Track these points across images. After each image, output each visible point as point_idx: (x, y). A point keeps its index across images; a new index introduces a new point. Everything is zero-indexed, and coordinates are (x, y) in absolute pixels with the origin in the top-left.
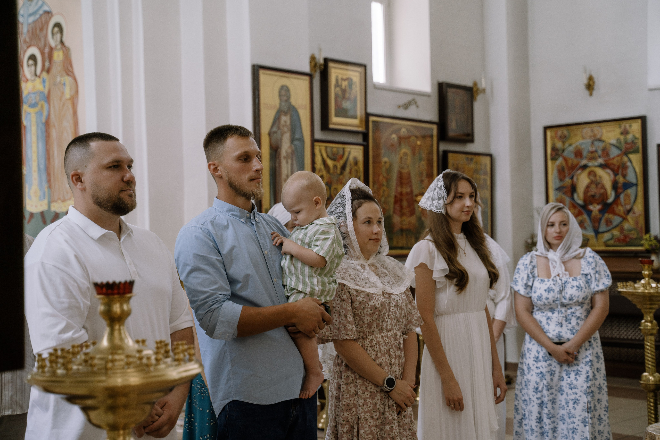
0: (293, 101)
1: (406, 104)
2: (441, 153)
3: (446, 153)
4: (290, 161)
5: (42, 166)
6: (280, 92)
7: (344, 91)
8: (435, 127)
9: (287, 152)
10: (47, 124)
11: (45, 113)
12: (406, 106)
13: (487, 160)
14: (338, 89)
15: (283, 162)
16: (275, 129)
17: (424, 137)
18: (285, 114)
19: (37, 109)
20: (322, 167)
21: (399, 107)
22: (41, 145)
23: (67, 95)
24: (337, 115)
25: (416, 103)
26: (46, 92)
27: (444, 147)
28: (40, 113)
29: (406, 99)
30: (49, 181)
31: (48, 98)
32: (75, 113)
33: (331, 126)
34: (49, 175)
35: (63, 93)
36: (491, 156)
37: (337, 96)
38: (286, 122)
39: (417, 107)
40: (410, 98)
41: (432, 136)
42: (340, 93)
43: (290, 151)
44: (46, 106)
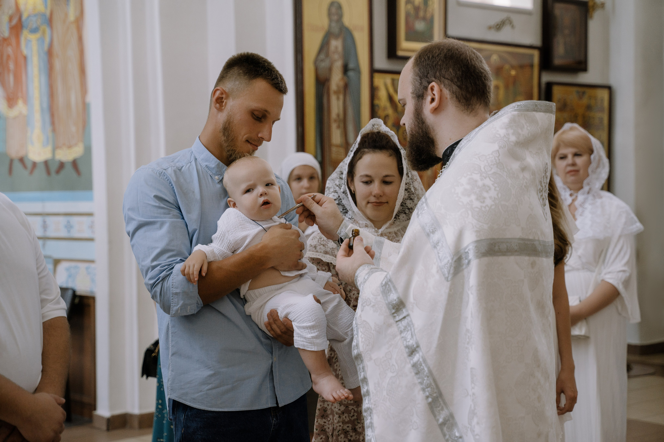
0: (347, 21)
1: (498, 25)
2: (543, 86)
3: (549, 85)
4: (341, 97)
5: (45, 105)
6: (329, 10)
7: (417, 9)
8: (536, 54)
9: (338, 86)
10: (50, 53)
11: (47, 40)
12: (499, 27)
13: (604, 94)
14: (409, 6)
15: (333, 99)
16: (322, 56)
17: (522, 67)
18: (337, 37)
19: (38, 35)
20: (388, 105)
21: (490, 28)
22: (44, 79)
23: (72, 17)
24: (409, 38)
25: (511, 23)
26: (48, 13)
27: (547, 78)
28: (41, 40)
29: (498, 18)
30: (53, 123)
31: (50, 21)
32: (80, 39)
33: (400, 53)
34: (52, 115)
35: (66, 15)
36: (609, 88)
37: (408, 15)
38: (336, 48)
39: (513, 27)
40: (503, 16)
41: (532, 66)
42: (412, 12)
43: (342, 84)
44: (48, 31)
